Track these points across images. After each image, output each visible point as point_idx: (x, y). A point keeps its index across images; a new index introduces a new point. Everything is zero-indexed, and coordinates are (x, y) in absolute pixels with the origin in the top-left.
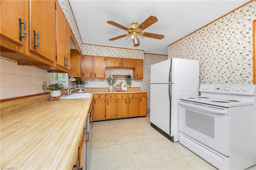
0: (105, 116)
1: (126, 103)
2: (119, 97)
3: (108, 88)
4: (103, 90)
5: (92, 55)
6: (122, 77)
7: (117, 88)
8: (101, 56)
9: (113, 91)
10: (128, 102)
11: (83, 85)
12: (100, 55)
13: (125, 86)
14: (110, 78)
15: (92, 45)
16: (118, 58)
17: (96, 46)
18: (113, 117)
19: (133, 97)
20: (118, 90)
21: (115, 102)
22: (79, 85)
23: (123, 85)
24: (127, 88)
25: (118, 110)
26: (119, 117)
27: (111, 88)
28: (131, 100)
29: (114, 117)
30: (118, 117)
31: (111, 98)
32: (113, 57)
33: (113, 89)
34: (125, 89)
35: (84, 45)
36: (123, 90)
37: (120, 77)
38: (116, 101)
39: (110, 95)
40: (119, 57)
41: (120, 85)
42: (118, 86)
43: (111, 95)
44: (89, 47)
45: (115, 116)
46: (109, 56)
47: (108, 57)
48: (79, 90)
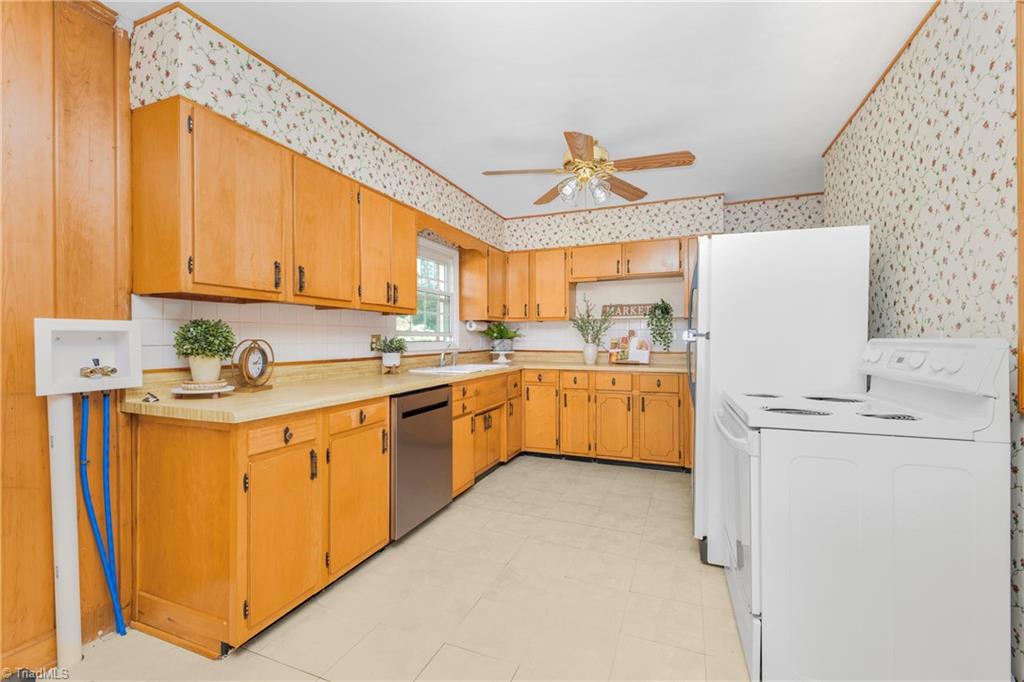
0: (558, 442)
1: (629, 409)
2: (604, 382)
3: (581, 352)
4: (572, 357)
5: (530, 248)
6: (637, 311)
7: (611, 351)
8: (556, 246)
9: (596, 363)
10: (636, 404)
11: (507, 341)
12: (551, 246)
13: (641, 347)
14: (588, 316)
15: (528, 217)
16: (611, 244)
17: (539, 220)
18: (583, 451)
19: (658, 389)
20: (614, 359)
21: (589, 400)
22: (497, 342)
23: (634, 342)
24: (651, 353)
25: (599, 429)
26: (603, 453)
27: (590, 351)
28: (648, 398)
29: (586, 450)
30: (598, 452)
31: (575, 386)
32: (595, 243)
33: (598, 356)
34: (643, 356)
35: (507, 223)
36: (631, 359)
37: (629, 312)
38: (592, 399)
39: (571, 376)
40: (618, 241)
41: (625, 340)
42: (615, 345)
43: (577, 375)
44: (522, 225)
45: (590, 448)
46: (581, 243)
47: (578, 246)
48: (498, 356)
